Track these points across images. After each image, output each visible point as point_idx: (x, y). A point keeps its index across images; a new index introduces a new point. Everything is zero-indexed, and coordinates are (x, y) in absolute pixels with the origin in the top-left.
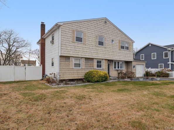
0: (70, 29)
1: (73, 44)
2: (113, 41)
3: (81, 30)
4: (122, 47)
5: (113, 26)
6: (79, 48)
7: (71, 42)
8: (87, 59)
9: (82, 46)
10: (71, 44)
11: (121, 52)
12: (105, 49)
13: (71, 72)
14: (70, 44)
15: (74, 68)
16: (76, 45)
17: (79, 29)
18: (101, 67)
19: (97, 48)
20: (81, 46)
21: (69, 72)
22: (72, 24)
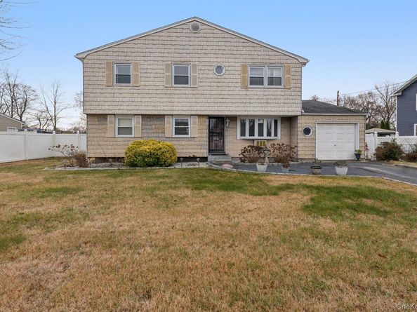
0: (103, 62)
1: (109, 90)
2: (219, 69)
3: (128, 58)
4: (257, 81)
5: (220, 32)
6: (123, 95)
7: (104, 87)
8: (145, 117)
9: (129, 91)
10: (105, 91)
11: (248, 93)
12: (194, 92)
13: (111, 143)
14: (102, 91)
15: (117, 136)
16: (116, 91)
17: (123, 58)
18: (187, 134)
19: (169, 92)
20: (126, 91)
21: (106, 143)
22: (107, 50)
